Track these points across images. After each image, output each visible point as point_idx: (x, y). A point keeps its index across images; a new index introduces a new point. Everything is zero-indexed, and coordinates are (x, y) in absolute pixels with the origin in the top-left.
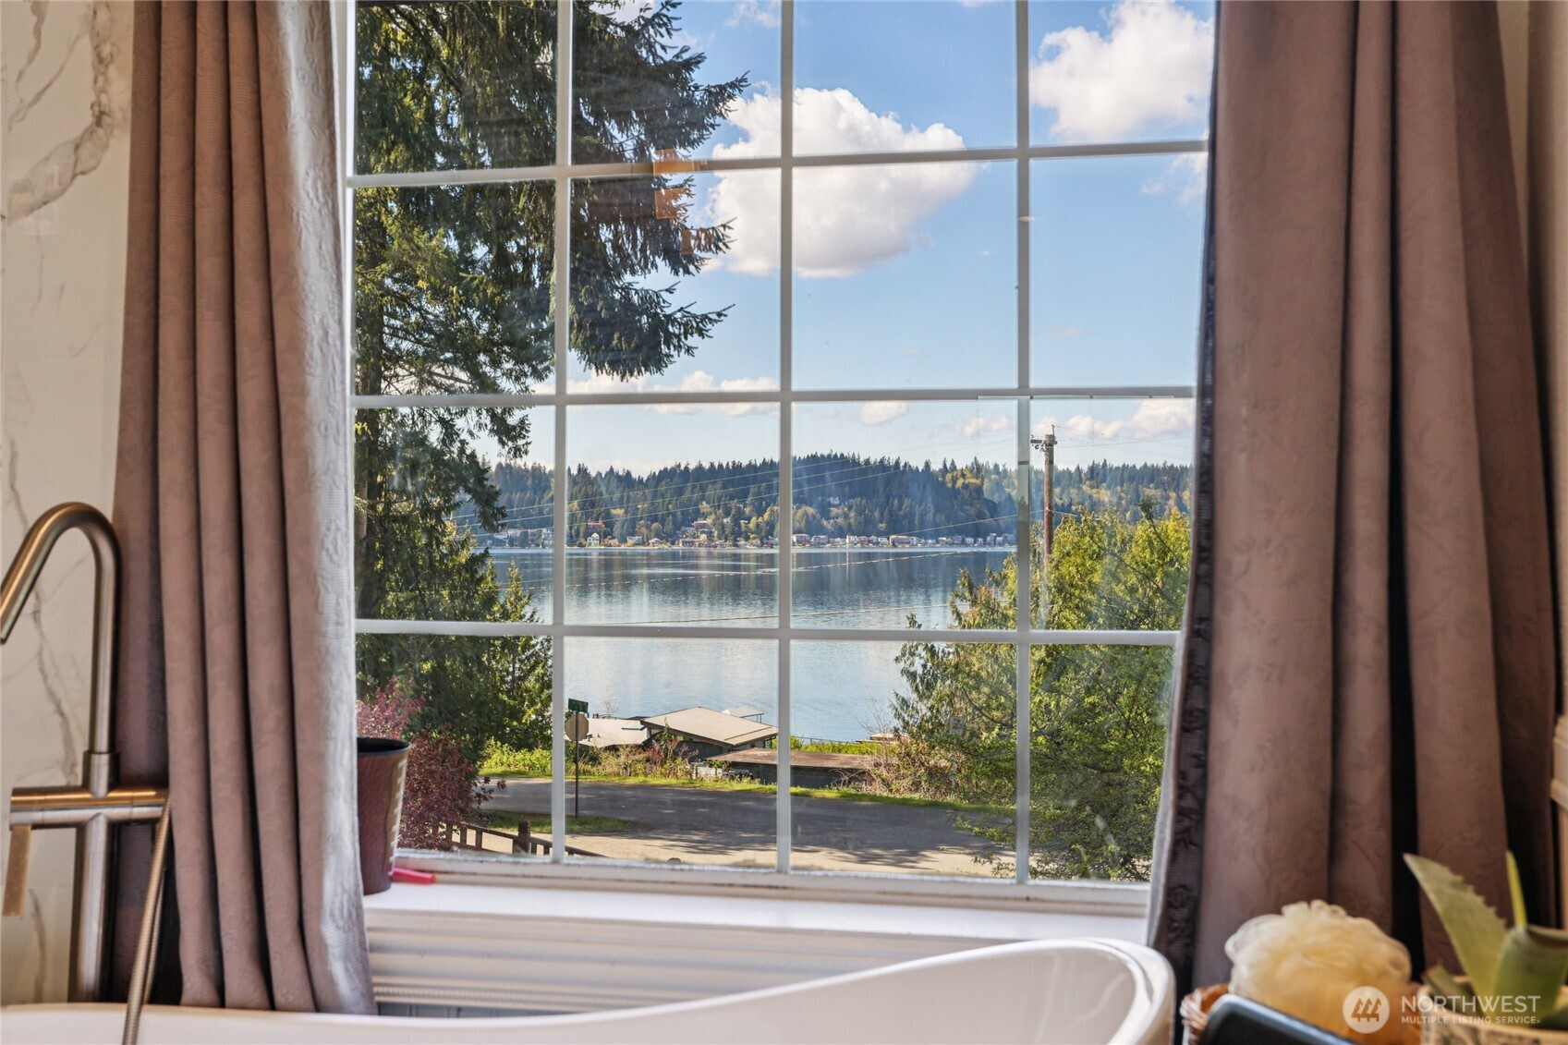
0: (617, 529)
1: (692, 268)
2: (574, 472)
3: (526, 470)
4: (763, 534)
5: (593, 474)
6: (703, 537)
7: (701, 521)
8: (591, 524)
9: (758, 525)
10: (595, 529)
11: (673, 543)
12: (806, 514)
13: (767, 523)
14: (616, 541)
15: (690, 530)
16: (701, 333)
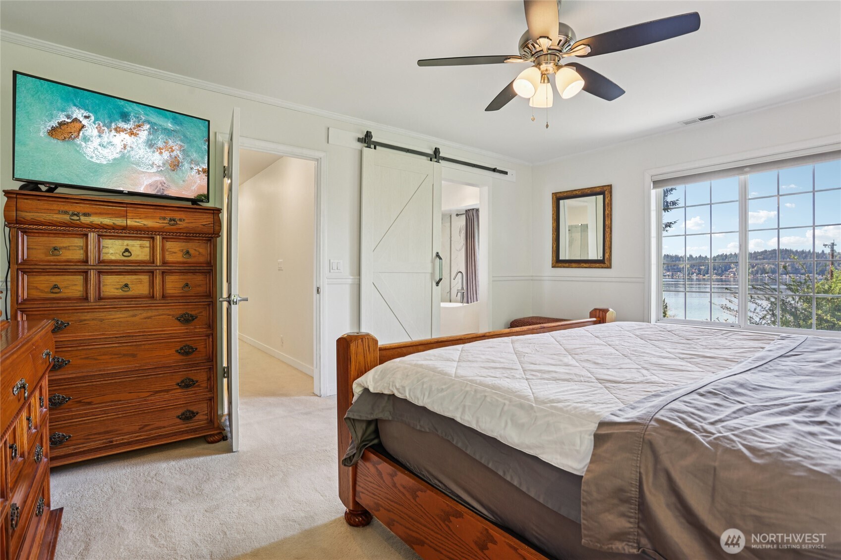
0: (702, 273)
1: (669, 210)
2: (688, 256)
3: (673, 256)
4: (754, 274)
5: (694, 257)
6: (732, 275)
7: (731, 270)
8: (693, 270)
9: (752, 271)
10: (695, 272)
11: (721, 276)
12: (771, 267)
13: (756, 270)
14: (702, 276)
15: (727, 273)
16: (670, 227)
